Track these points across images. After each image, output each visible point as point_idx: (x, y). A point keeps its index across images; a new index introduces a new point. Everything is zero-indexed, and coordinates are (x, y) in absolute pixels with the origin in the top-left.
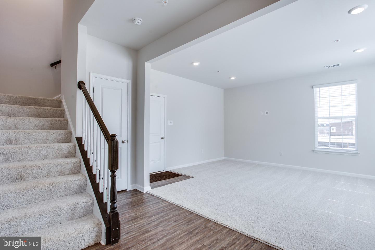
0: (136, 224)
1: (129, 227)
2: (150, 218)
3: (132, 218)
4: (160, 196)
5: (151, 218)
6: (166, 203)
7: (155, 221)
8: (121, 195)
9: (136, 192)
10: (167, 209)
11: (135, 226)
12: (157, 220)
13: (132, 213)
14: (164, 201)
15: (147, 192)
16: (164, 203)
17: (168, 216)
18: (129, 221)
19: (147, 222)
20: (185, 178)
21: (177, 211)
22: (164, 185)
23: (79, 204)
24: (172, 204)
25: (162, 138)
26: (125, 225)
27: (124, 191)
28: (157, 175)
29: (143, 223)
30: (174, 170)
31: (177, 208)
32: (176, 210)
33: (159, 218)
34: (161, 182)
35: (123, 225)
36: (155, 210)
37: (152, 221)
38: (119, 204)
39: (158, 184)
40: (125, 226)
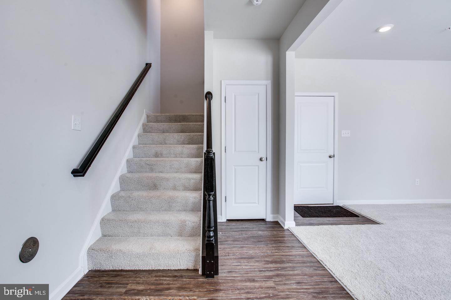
0: (246, 265)
1: (237, 265)
2: (268, 264)
3: (248, 256)
4: (302, 239)
5: (270, 265)
6: (303, 252)
7: (271, 271)
8: (256, 225)
9: (275, 225)
10: (299, 260)
11: (244, 267)
12: (275, 270)
13: (252, 249)
14: (304, 247)
15: (289, 229)
16: (301, 250)
17: (294, 270)
18: (242, 258)
19: (260, 268)
20: (362, 222)
21: (312, 269)
22: (318, 224)
23: (187, 222)
24: (312, 256)
25: (330, 157)
26: (234, 261)
27: (263, 220)
28: (319, 208)
29: (255, 267)
30: (350, 205)
31: (316, 264)
32: (311, 267)
33: (279, 269)
34: (319, 220)
35: (233, 260)
36: (282, 256)
37: (267, 269)
38: (246, 235)
39: (312, 222)
40: (234, 263)
